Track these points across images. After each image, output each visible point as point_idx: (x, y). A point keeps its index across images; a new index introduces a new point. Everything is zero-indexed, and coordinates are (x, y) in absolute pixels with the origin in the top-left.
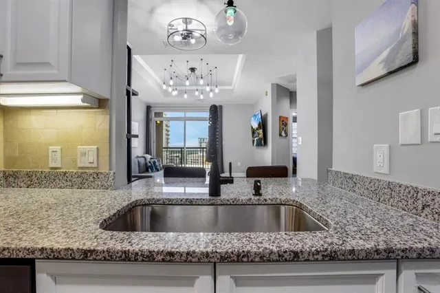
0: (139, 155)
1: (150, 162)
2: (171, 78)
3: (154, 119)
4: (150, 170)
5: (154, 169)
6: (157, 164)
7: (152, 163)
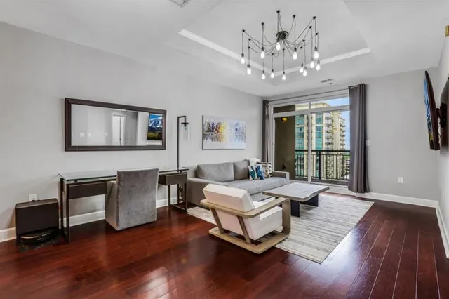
1: (252, 168)
3: (273, 116)
4: (251, 177)
5: (256, 177)
6: (261, 170)
7: (255, 169)
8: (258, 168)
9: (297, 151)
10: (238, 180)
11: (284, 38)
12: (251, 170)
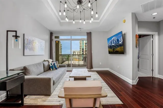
0: (46, 60)
1: (51, 64)
2: (64, 11)
3: (54, 40)
4: (51, 69)
5: (54, 68)
6: (56, 65)
7: (53, 65)
8: (54, 64)
9: (60, 55)
10: (46, 71)
11: (81, 4)
12: (51, 65)
